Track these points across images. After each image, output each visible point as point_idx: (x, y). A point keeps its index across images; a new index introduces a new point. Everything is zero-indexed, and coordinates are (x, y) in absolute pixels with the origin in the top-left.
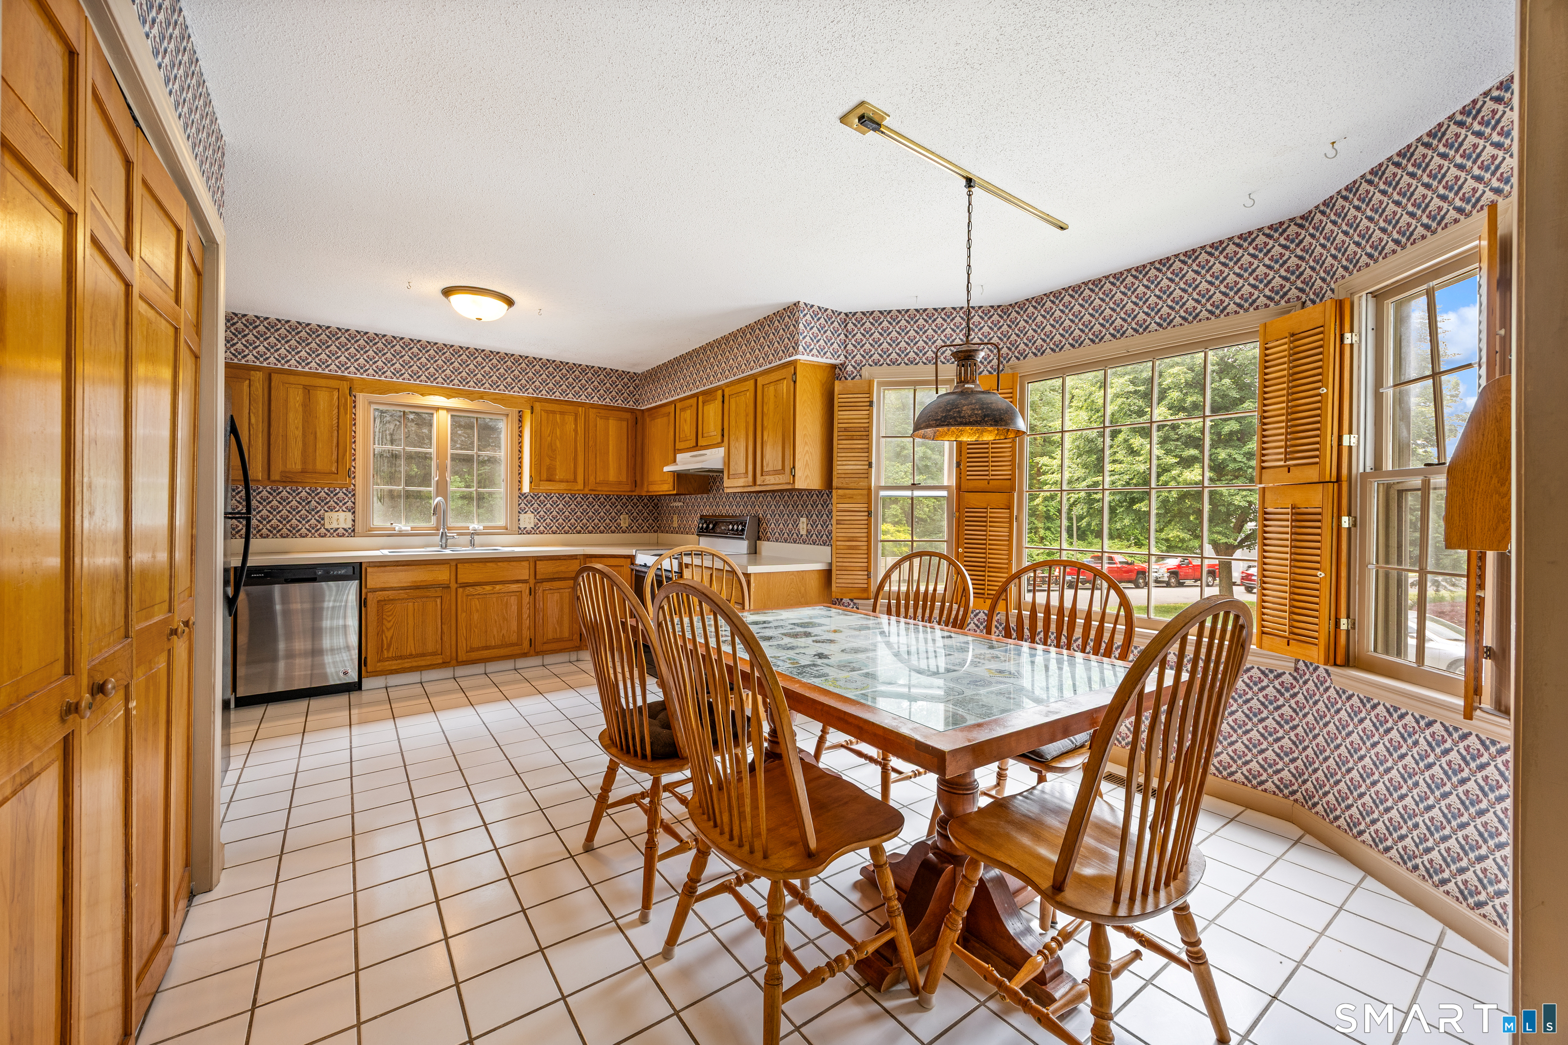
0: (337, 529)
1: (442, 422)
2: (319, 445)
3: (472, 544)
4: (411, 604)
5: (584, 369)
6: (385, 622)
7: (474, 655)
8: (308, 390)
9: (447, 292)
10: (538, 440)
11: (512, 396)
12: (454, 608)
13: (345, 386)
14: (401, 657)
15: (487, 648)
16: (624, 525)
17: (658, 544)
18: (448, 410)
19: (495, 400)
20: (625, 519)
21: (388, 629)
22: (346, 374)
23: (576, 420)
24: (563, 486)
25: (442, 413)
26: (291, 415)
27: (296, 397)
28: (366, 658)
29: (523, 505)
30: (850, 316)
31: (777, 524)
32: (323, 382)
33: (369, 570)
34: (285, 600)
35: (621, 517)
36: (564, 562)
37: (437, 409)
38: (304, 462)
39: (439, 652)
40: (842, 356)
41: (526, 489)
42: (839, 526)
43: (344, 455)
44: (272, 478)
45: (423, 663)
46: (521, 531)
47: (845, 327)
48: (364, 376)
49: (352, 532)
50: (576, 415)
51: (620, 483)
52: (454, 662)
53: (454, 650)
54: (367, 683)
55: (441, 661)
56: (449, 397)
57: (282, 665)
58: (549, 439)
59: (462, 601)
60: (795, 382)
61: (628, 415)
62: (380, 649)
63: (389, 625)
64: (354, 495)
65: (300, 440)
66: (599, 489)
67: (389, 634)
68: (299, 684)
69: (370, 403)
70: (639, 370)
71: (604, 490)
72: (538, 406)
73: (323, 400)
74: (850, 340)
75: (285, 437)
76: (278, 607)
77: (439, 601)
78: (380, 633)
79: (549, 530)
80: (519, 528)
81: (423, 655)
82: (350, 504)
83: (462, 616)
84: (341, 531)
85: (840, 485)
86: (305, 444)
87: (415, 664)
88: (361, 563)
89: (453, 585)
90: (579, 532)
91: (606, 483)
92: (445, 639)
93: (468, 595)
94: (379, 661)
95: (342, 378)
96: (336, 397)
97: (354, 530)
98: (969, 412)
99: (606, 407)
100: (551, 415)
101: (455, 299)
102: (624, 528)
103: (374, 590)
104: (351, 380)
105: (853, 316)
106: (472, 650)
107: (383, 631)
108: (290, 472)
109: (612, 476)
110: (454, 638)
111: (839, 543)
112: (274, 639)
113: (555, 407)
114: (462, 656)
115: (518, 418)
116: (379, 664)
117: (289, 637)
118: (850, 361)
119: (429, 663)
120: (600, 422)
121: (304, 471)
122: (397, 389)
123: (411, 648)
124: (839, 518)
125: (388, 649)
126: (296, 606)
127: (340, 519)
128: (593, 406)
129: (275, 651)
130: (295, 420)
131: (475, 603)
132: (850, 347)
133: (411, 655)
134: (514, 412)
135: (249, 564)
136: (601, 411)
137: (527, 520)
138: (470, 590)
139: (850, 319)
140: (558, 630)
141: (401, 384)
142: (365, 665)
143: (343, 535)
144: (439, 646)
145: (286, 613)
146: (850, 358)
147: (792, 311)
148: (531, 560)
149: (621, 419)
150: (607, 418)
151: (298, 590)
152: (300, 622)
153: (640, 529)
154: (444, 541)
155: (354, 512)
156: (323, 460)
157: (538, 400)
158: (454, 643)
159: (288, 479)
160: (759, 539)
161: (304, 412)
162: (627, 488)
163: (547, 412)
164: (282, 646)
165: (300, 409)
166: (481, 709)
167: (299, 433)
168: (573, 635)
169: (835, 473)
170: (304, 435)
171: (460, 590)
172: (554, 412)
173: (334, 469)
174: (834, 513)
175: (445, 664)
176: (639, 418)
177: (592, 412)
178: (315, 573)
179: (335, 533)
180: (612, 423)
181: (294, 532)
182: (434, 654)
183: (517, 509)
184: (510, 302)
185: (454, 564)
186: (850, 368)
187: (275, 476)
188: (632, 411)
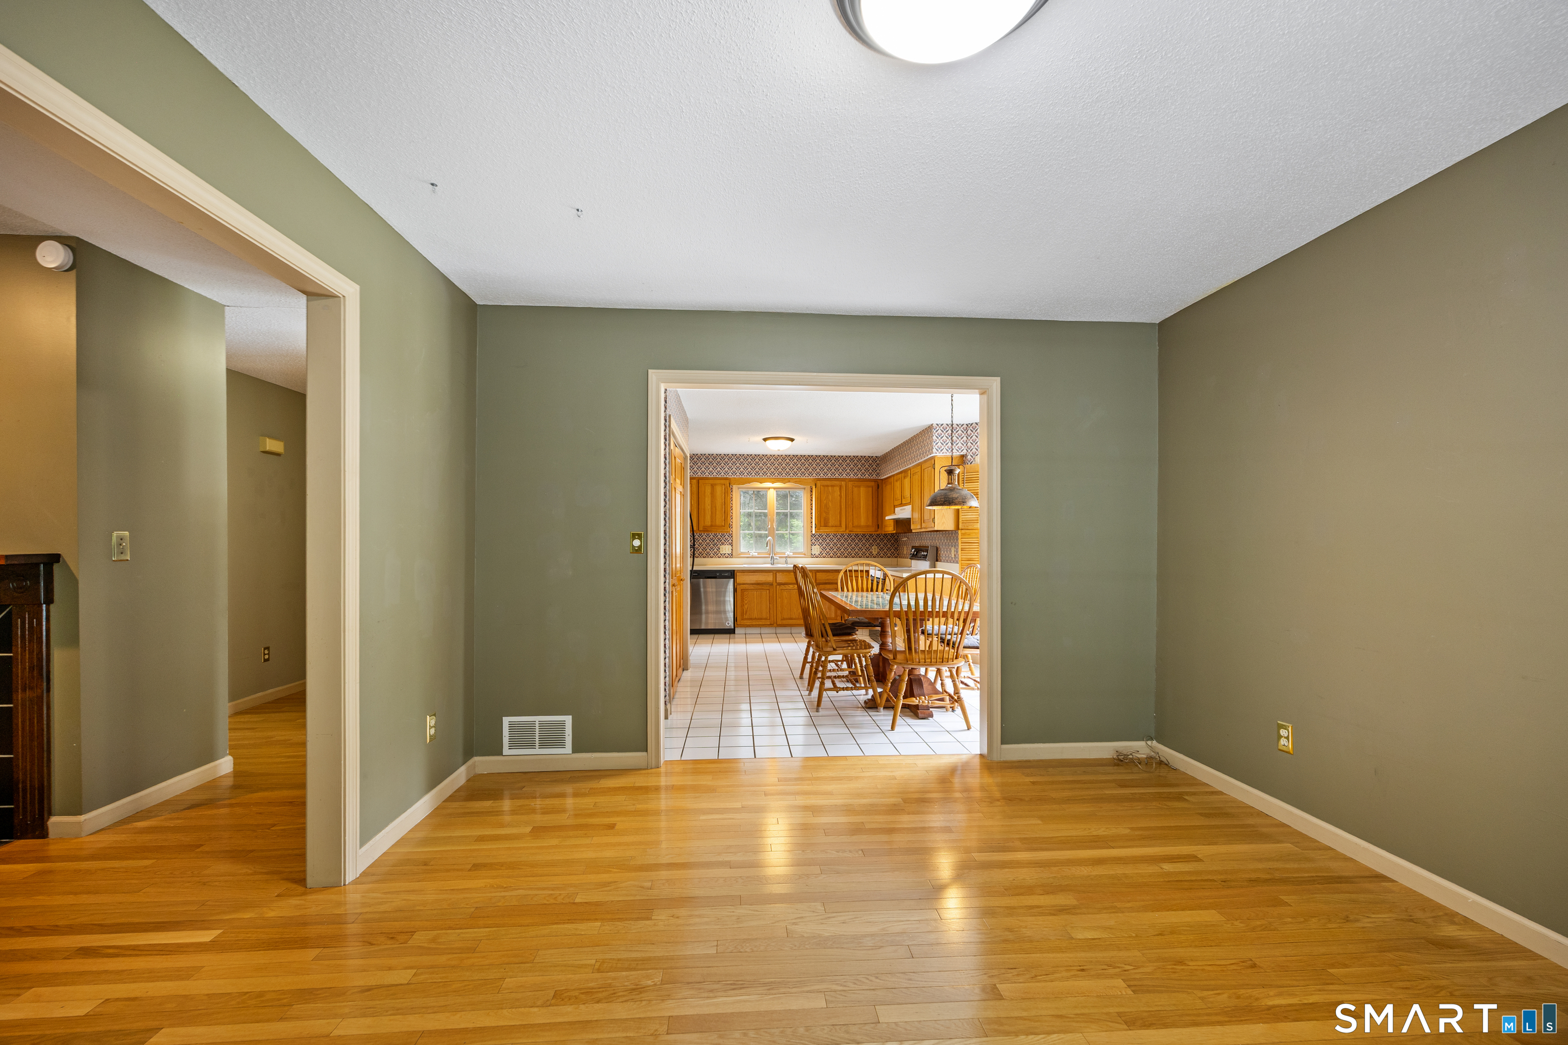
0: (725, 554)
1: (772, 495)
2: (717, 513)
3: (787, 563)
4: (755, 592)
5: (844, 459)
6: (744, 600)
7: (785, 622)
8: (713, 486)
9: (765, 440)
10: (819, 503)
11: (805, 479)
12: (775, 596)
13: (727, 482)
14: (751, 619)
15: (791, 619)
16: (875, 553)
17: (897, 565)
18: (774, 488)
19: (796, 482)
20: (875, 549)
21: (746, 604)
22: (728, 476)
23: (840, 489)
24: (834, 529)
25: (772, 490)
26: (706, 499)
27: (708, 490)
28: (736, 618)
29: (813, 541)
30: (969, 425)
31: (944, 552)
32: (718, 482)
33: (737, 573)
34: (705, 587)
35: (873, 547)
36: (831, 574)
37: (769, 488)
38: (712, 521)
39: (768, 618)
40: (965, 450)
41: (814, 532)
42: (963, 552)
43: (727, 517)
44: (700, 529)
45: (761, 623)
46: (813, 556)
47: (967, 432)
48: (735, 476)
49: (731, 555)
50: (841, 487)
51: (868, 526)
52: (775, 625)
53: (775, 618)
54: (737, 631)
55: (769, 623)
56: (773, 482)
57: (704, 616)
58: (825, 501)
59: (779, 593)
60: (934, 469)
61: (873, 484)
62: (742, 614)
63: (746, 602)
64: (732, 537)
65: (710, 510)
66: (855, 530)
67: (746, 606)
68: (710, 627)
69: (739, 488)
70: (879, 455)
71: (859, 531)
72: (819, 483)
73: (719, 490)
74: (969, 440)
75: (704, 509)
76: (702, 590)
77: (768, 591)
78: (742, 606)
79: (828, 555)
80: (812, 554)
81: (761, 619)
82: (730, 541)
83: (779, 600)
84: (727, 555)
85: (963, 528)
86: (712, 513)
87: (758, 623)
88: (734, 570)
89: (775, 584)
90: (846, 557)
91: (859, 526)
92: (771, 612)
93: (781, 590)
94: (742, 620)
95: (726, 479)
96: (724, 489)
97: (732, 555)
98: (939, 500)
99: (859, 480)
100: (826, 488)
101: (768, 442)
102: (875, 555)
103: (740, 584)
104: (730, 479)
105: (971, 425)
106: (783, 619)
107: (744, 605)
108: (706, 526)
109: (863, 522)
110: (775, 612)
111: (963, 562)
112: (700, 605)
113: (828, 483)
114: (779, 622)
115: (810, 490)
116: (742, 621)
117: (706, 604)
118: (969, 453)
119: (764, 624)
120: (855, 489)
121: (711, 526)
122: (749, 481)
123: (755, 615)
124: (963, 547)
125: (746, 614)
126: (709, 590)
127: (725, 549)
128: (851, 480)
129: (701, 609)
130: (708, 501)
131: (785, 594)
132: (969, 444)
133: (756, 618)
134: (808, 488)
135: (694, 569)
136: (856, 482)
137: (816, 550)
138: (783, 587)
139: (969, 428)
140: (829, 613)
141: (751, 478)
142: (736, 621)
143: (728, 557)
144: (768, 615)
145: (705, 592)
146: (969, 451)
147: (929, 429)
148: (814, 572)
149: (868, 487)
150: (859, 487)
151: (711, 582)
152: (711, 597)
153: (885, 556)
154: (772, 561)
155: (732, 546)
156: (719, 521)
157: (819, 480)
158: (775, 614)
159: (706, 530)
160: (937, 561)
161: (712, 497)
162: (873, 529)
163: (823, 486)
164: (703, 607)
165: (710, 496)
166: (782, 644)
167: (709, 507)
168: (837, 617)
169: (960, 520)
170: (712, 508)
171: (778, 586)
172: (828, 486)
173: (723, 524)
174: (960, 544)
175: (771, 625)
176: (880, 485)
177: (850, 484)
178: (716, 574)
179: (724, 556)
180: (862, 490)
181: (708, 555)
182: (766, 619)
183: (810, 543)
184: (792, 440)
185: (775, 572)
186: (969, 457)
187: (701, 529)
188: (875, 481)
